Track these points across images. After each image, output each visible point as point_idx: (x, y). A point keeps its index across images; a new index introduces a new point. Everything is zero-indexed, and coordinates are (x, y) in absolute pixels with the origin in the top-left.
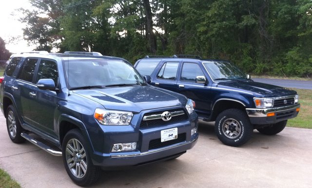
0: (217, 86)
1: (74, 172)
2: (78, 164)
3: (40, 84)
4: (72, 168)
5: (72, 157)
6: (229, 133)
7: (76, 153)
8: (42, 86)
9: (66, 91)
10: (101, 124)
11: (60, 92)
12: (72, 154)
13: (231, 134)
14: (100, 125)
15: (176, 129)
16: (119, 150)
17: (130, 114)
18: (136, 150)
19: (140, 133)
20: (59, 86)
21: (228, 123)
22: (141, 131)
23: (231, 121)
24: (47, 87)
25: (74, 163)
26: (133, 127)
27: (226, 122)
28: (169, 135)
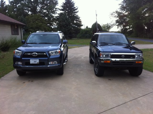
22: (22, 58)
28: (34, 62)
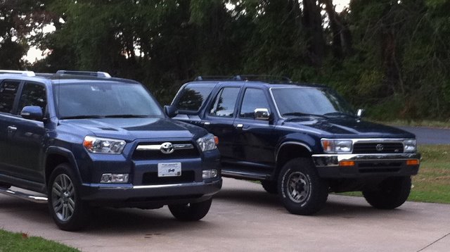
0: (283, 124)
1: (60, 216)
2: (65, 205)
3: (24, 112)
4: (58, 212)
5: (59, 197)
6: (297, 195)
7: (64, 191)
8: (28, 114)
9: (56, 120)
10: (90, 151)
11: (48, 122)
12: (59, 194)
13: (299, 197)
14: (89, 154)
15: (179, 164)
16: (109, 181)
17: (123, 143)
18: (128, 183)
19: (133, 164)
20: (48, 116)
21: (294, 180)
22: (134, 162)
23: (298, 176)
24: (33, 116)
25: (61, 205)
26: (125, 157)
27: (292, 177)
28: (170, 171)
